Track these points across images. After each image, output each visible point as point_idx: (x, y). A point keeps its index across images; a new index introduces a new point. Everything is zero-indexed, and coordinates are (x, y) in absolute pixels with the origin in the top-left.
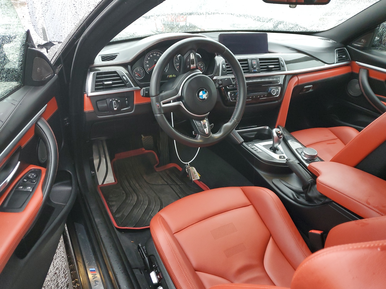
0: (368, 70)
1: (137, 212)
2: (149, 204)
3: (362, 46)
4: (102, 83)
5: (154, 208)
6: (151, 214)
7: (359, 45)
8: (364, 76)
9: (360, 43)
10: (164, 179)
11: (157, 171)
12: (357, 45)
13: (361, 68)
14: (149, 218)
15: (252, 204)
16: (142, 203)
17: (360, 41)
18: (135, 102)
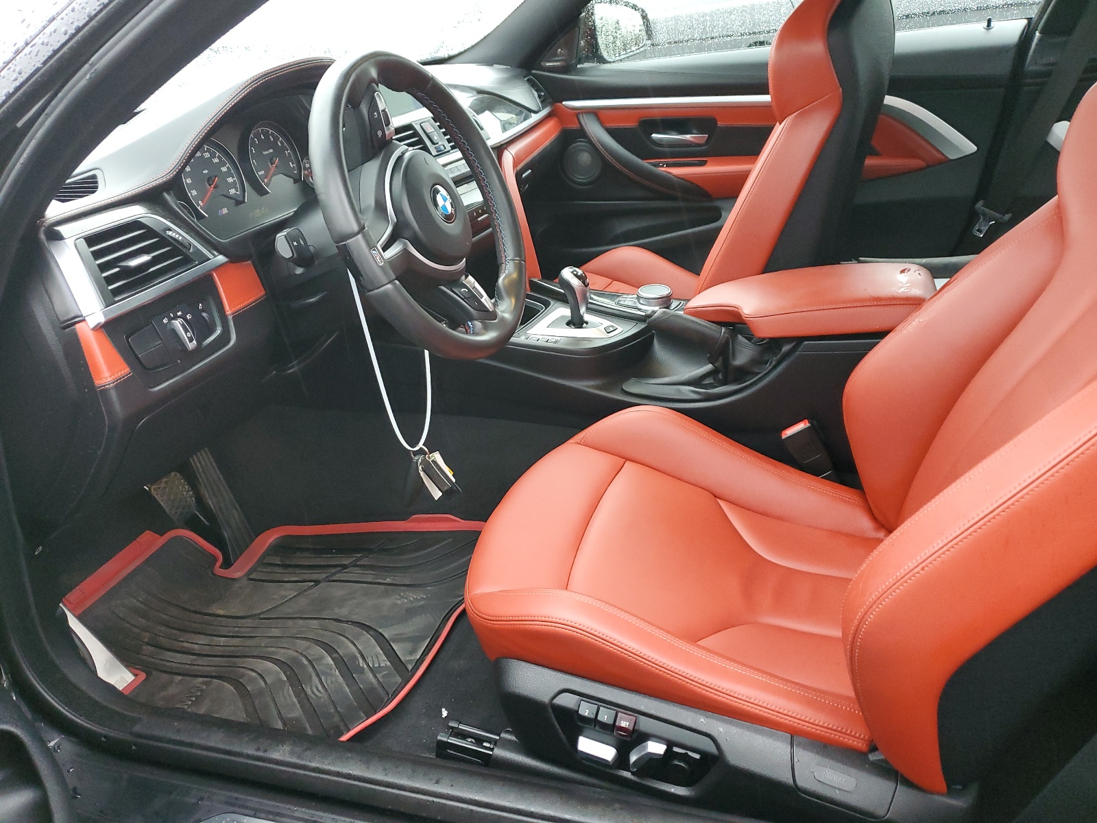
0: (595, 113)
1: (320, 688)
2: (330, 650)
3: (564, 64)
4: (117, 270)
5: (358, 649)
6: (368, 665)
7: (558, 64)
8: (596, 130)
9: (556, 59)
10: (284, 582)
11: (238, 575)
12: (551, 64)
13: (579, 113)
14: (378, 675)
15: (627, 459)
16: (306, 662)
17: (555, 55)
18: (227, 307)
